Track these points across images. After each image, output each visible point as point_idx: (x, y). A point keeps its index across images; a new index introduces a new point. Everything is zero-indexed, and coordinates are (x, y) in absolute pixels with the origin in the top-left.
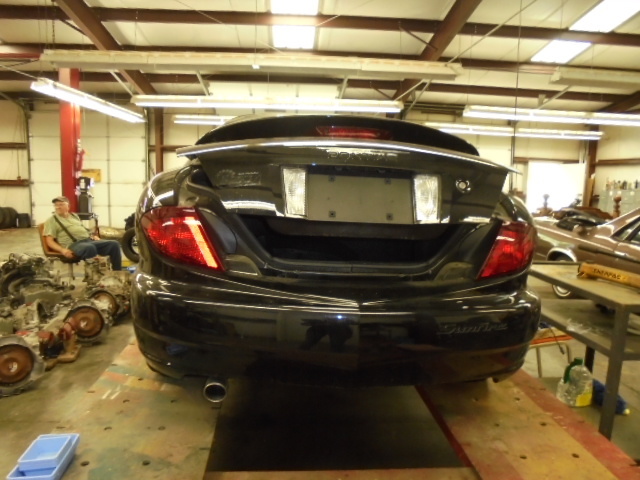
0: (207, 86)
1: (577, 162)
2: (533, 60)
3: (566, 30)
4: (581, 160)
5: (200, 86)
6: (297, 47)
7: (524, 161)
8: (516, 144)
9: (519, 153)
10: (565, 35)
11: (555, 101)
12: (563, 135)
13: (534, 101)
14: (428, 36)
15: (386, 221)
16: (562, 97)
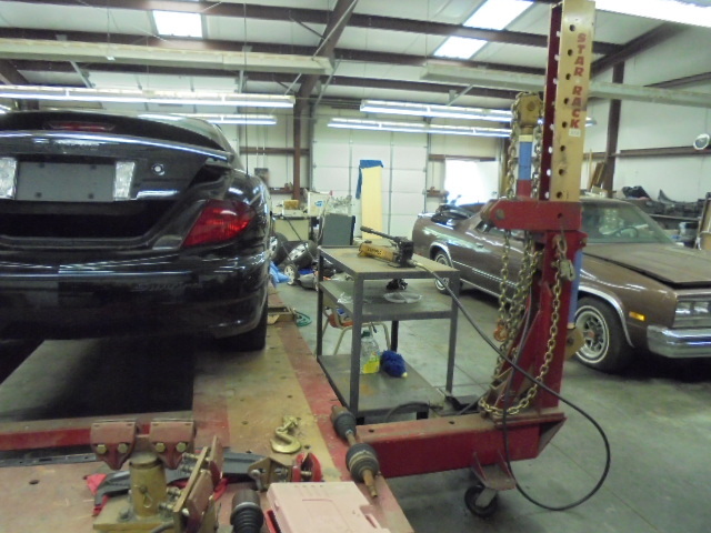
0: (86, 76)
1: (493, 159)
2: (437, 54)
3: (460, 26)
4: (497, 158)
5: (77, 75)
6: (185, 34)
7: (440, 159)
8: (433, 141)
9: (436, 150)
10: (460, 31)
11: (464, 97)
12: (475, 131)
13: (445, 96)
14: (322, 28)
15: (88, 200)
16: (468, 93)
